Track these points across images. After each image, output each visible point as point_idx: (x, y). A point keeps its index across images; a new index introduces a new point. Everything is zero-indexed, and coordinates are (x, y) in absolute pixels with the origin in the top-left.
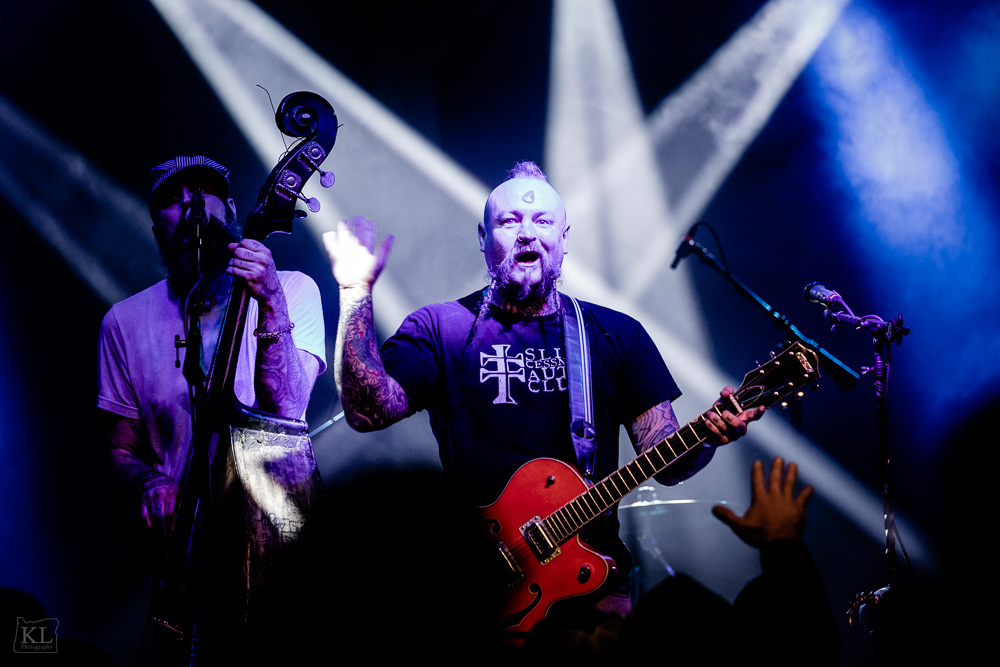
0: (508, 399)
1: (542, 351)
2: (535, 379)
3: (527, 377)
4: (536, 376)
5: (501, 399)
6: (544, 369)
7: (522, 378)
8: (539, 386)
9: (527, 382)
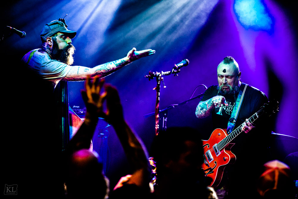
0: (220, 114)
1: (230, 103)
2: (227, 110)
3: (226, 109)
4: (228, 109)
5: (219, 113)
6: (229, 108)
7: (225, 109)
8: (228, 112)
9: (226, 110)
